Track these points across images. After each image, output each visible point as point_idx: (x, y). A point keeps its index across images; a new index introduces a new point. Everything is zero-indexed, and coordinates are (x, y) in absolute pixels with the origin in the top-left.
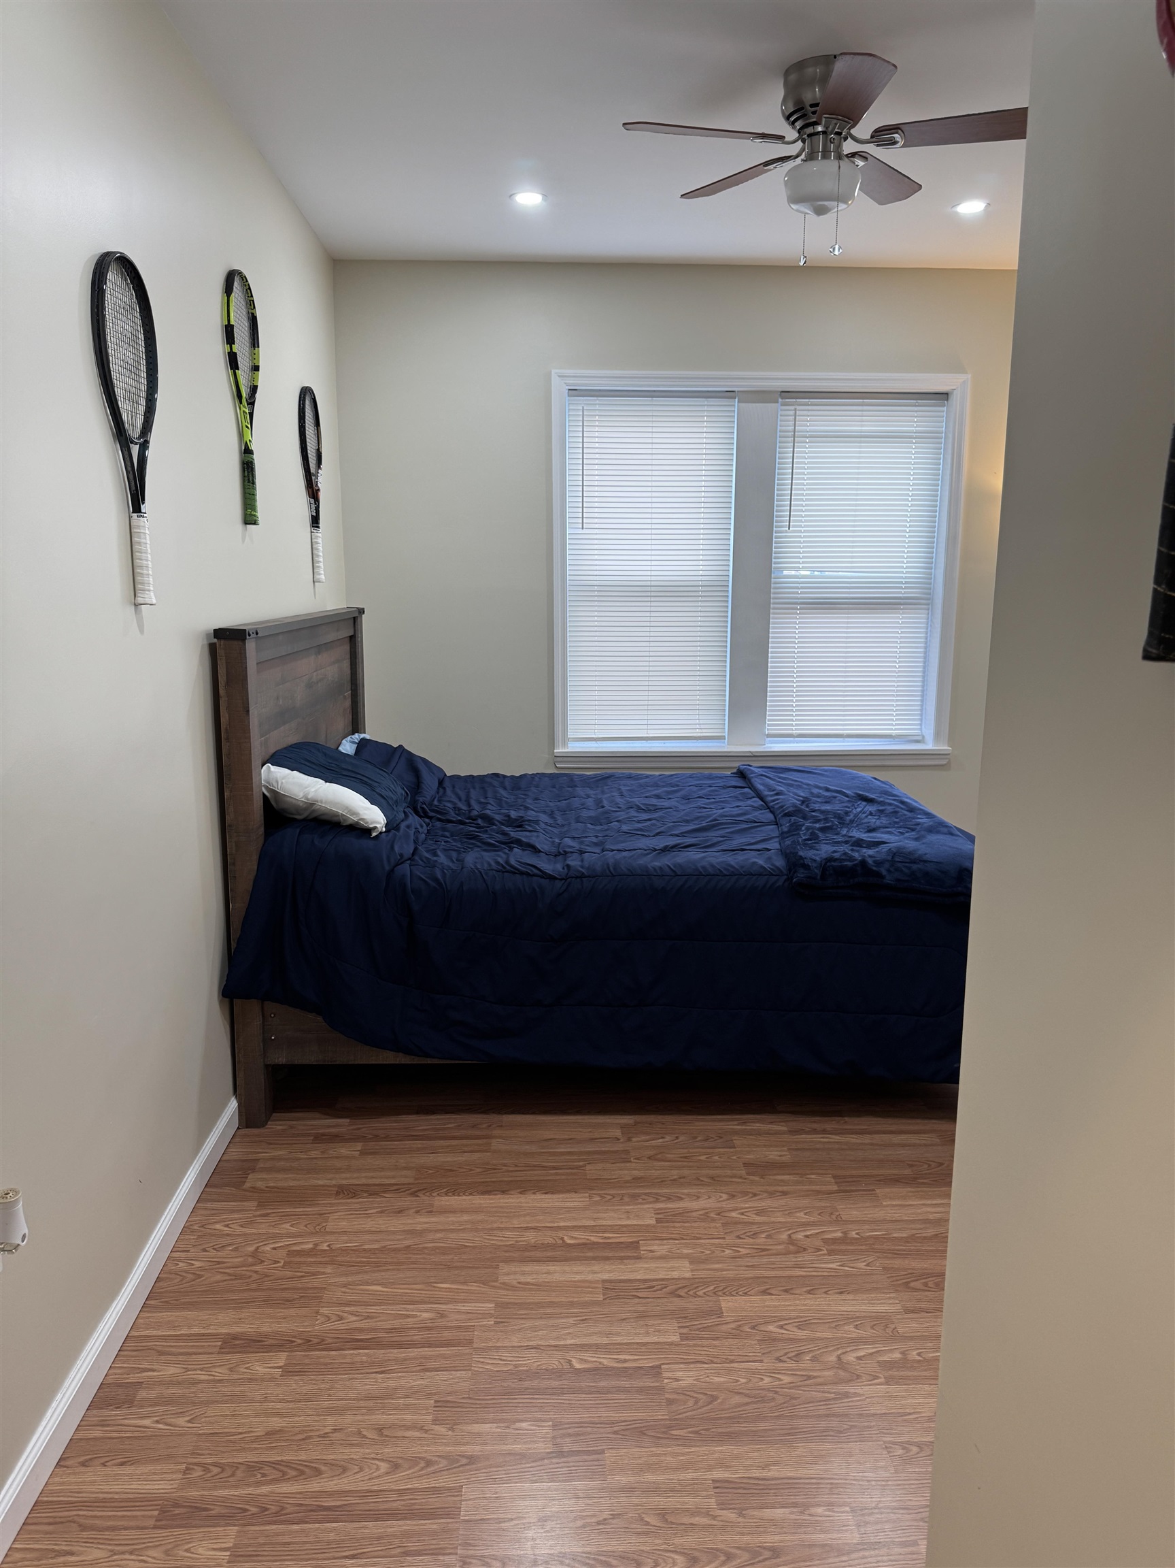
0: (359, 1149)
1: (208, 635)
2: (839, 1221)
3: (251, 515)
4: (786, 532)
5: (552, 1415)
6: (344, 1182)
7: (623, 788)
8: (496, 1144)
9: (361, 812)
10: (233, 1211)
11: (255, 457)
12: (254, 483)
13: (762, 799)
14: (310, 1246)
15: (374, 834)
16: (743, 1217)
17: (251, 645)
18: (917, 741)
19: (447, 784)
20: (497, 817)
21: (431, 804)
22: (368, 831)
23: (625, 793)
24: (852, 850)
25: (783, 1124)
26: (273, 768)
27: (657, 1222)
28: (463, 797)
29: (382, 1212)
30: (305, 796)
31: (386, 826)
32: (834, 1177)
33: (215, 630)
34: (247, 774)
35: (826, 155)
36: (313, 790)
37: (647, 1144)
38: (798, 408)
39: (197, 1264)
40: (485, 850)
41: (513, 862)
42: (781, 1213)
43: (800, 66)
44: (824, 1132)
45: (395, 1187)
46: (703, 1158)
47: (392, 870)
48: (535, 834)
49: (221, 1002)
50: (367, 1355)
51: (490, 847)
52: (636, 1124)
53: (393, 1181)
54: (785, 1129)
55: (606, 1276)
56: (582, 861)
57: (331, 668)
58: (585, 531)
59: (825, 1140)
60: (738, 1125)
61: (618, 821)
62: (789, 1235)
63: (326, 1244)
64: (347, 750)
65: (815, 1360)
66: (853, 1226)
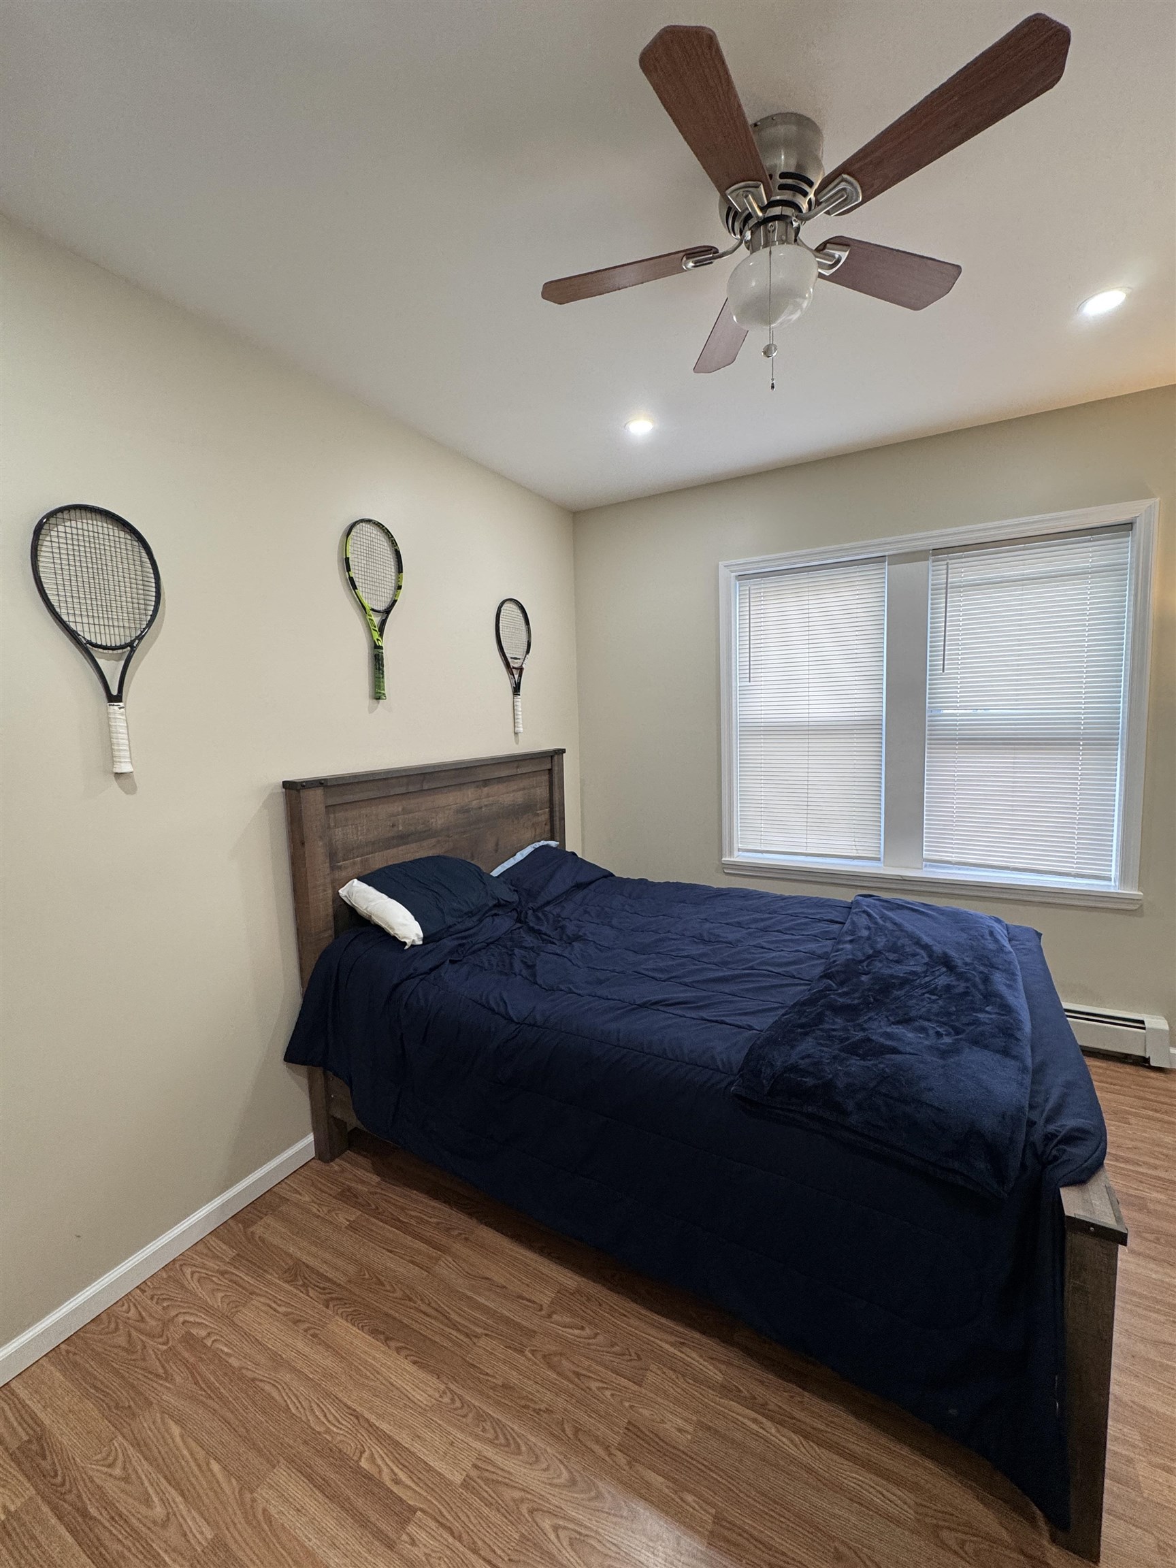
0: (353, 1219)
3: (379, 693)
4: (941, 674)
6: (304, 1258)
8: (442, 1264)
9: (397, 928)
10: (214, 1257)
11: (384, 651)
12: (381, 670)
13: (835, 943)
14: (204, 1333)
15: (407, 947)
18: (1098, 881)
22: (404, 943)
24: (838, 1058)
25: (723, 1367)
26: (358, 884)
27: (461, 1485)
29: (288, 1315)
30: (366, 909)
31: (424, 939)
33: (284, 782)
34: (305, 889)
37: (560, 1330)
38: (950, 562)
39: (132, 1313)
44: (762, 1409)
45: (326, 1285)
46: (595, 1385)
53: (332, 1275)
54: (719, 1377)
56: (556, 1003)
59: (754, 1427)
60: (672, 1344)
61: (657, 953)
63: (214, 1338)
64: (522, 855)
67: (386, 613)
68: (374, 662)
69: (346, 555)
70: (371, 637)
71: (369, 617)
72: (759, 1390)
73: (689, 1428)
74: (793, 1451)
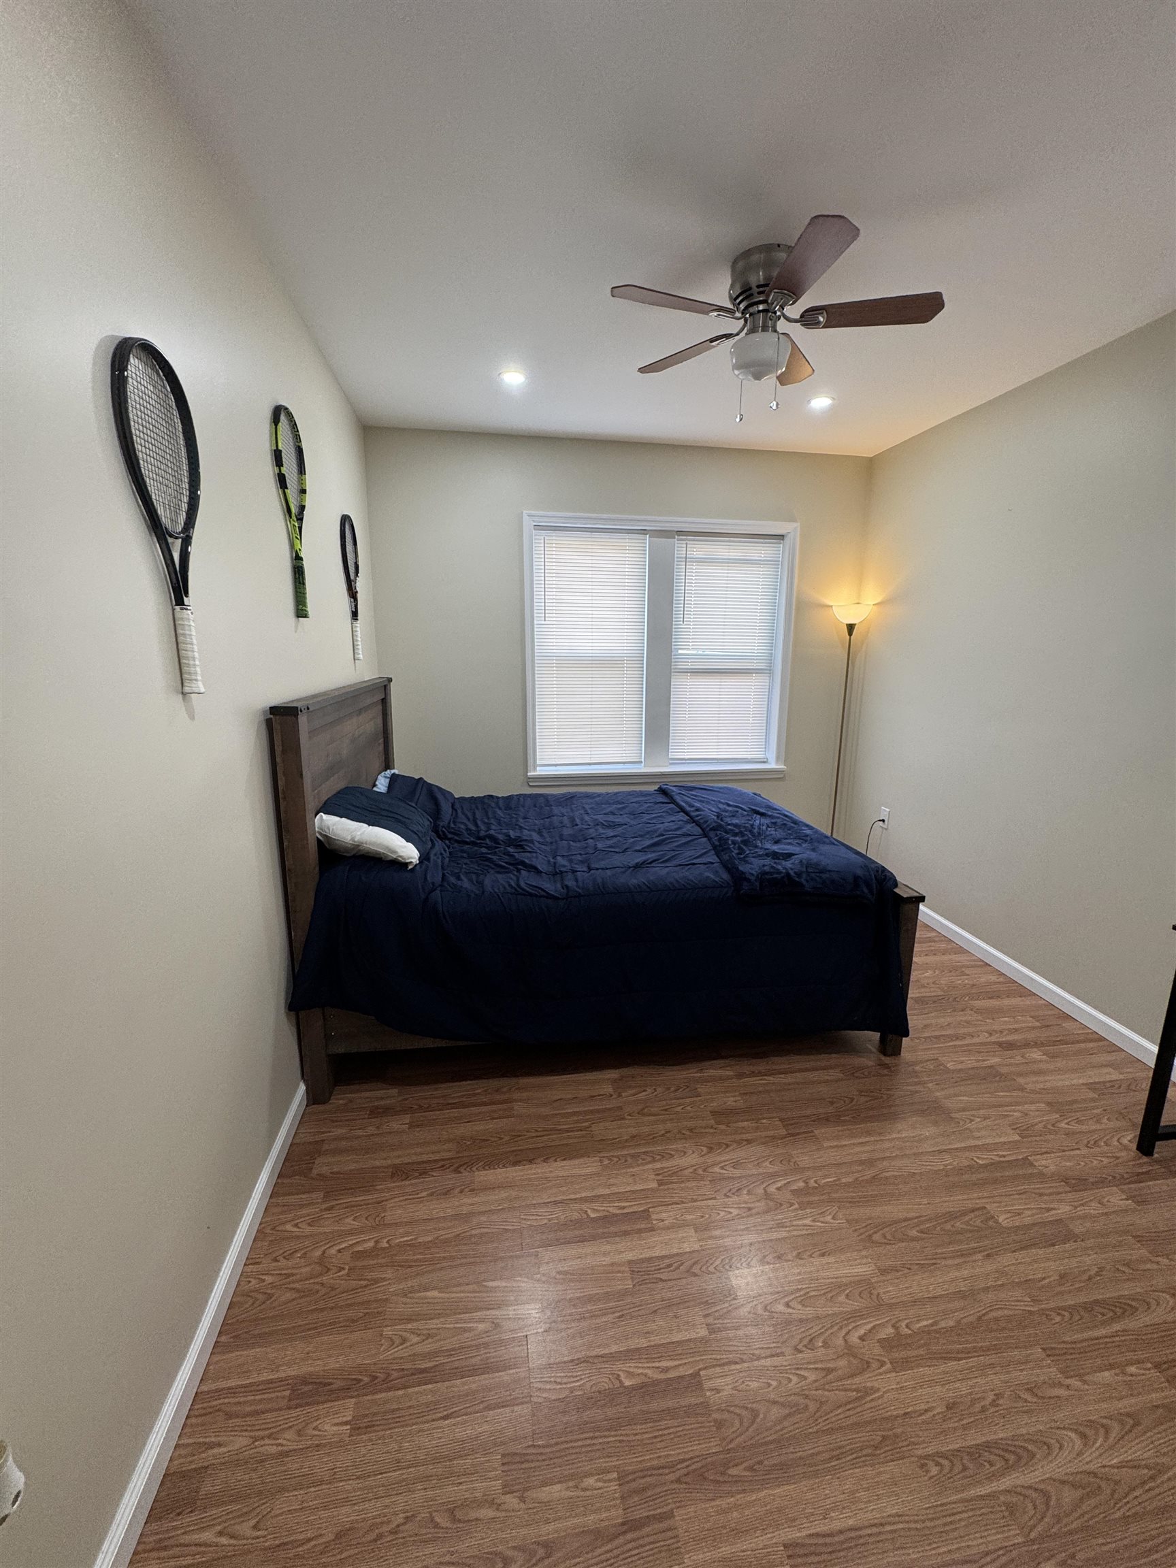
0: (408, 1121)
1: (264, 712)
2: (797, 1169)
3: (302, 610)
4: (680, 625)
5: (614, 1462)
6: (398, 1161)
7: (587, 807)
8: (519, 1108)
9: (399, 851)
10: (302, 1206)
11: (304, 563)
12: (304, 584)
13: (687, 813)
14: (371, 1244)
15: (410, 867)
16: (724, 1172)
17: (303, 719)
18: (764, 762)
19: (457, 806)
20: (501, 837)
21: (449, 827)
22: (406, 864)
23: (589, 812)
24: (775, 863)
25: (728, 1068)
26: (325, 816)
27: (659, 1185)
28: (471, 817)
29: (432, 1194)
30: (353, 839)
31: (419, 858)
32: (782, 1120)
33: (271, 708)
34: (302, 824)
35: (765, 329)
36: (359, 833)
37: (634, 1098)
38: (688, 542)
39: (269, 1279)
40: (499, 873)
41: (522, 884)
42: (752, 1164)
43: (747, 254)
44: (760, 1074)
45: (441, 1164)
46: (679, 1109)
47: (427, 898)
48: (534, 855)
49: (288, 1015)
50: (432, 1392)
51: (501, 869)
52: (622, 1078)
53: (437, 1157)
54: (731, 1073)
55: (630, 1256)
56: (577, 880)
57: (368, 724)
58: (546, 622)
59: (763, 1082)
60: (697, 1073)
61: (592, 838)
62: (764, 1189)
63: (386, 1240)
64: (382, 785)
65: (826, 1345)
66: (809, 1173)
67: (300, 519)
68: (295, 574)
69: (277, 446)
70: (292, 545)
71: (292, 522)
72: (752, 1068)
73: (739, 1098)
74: (784, 1081)
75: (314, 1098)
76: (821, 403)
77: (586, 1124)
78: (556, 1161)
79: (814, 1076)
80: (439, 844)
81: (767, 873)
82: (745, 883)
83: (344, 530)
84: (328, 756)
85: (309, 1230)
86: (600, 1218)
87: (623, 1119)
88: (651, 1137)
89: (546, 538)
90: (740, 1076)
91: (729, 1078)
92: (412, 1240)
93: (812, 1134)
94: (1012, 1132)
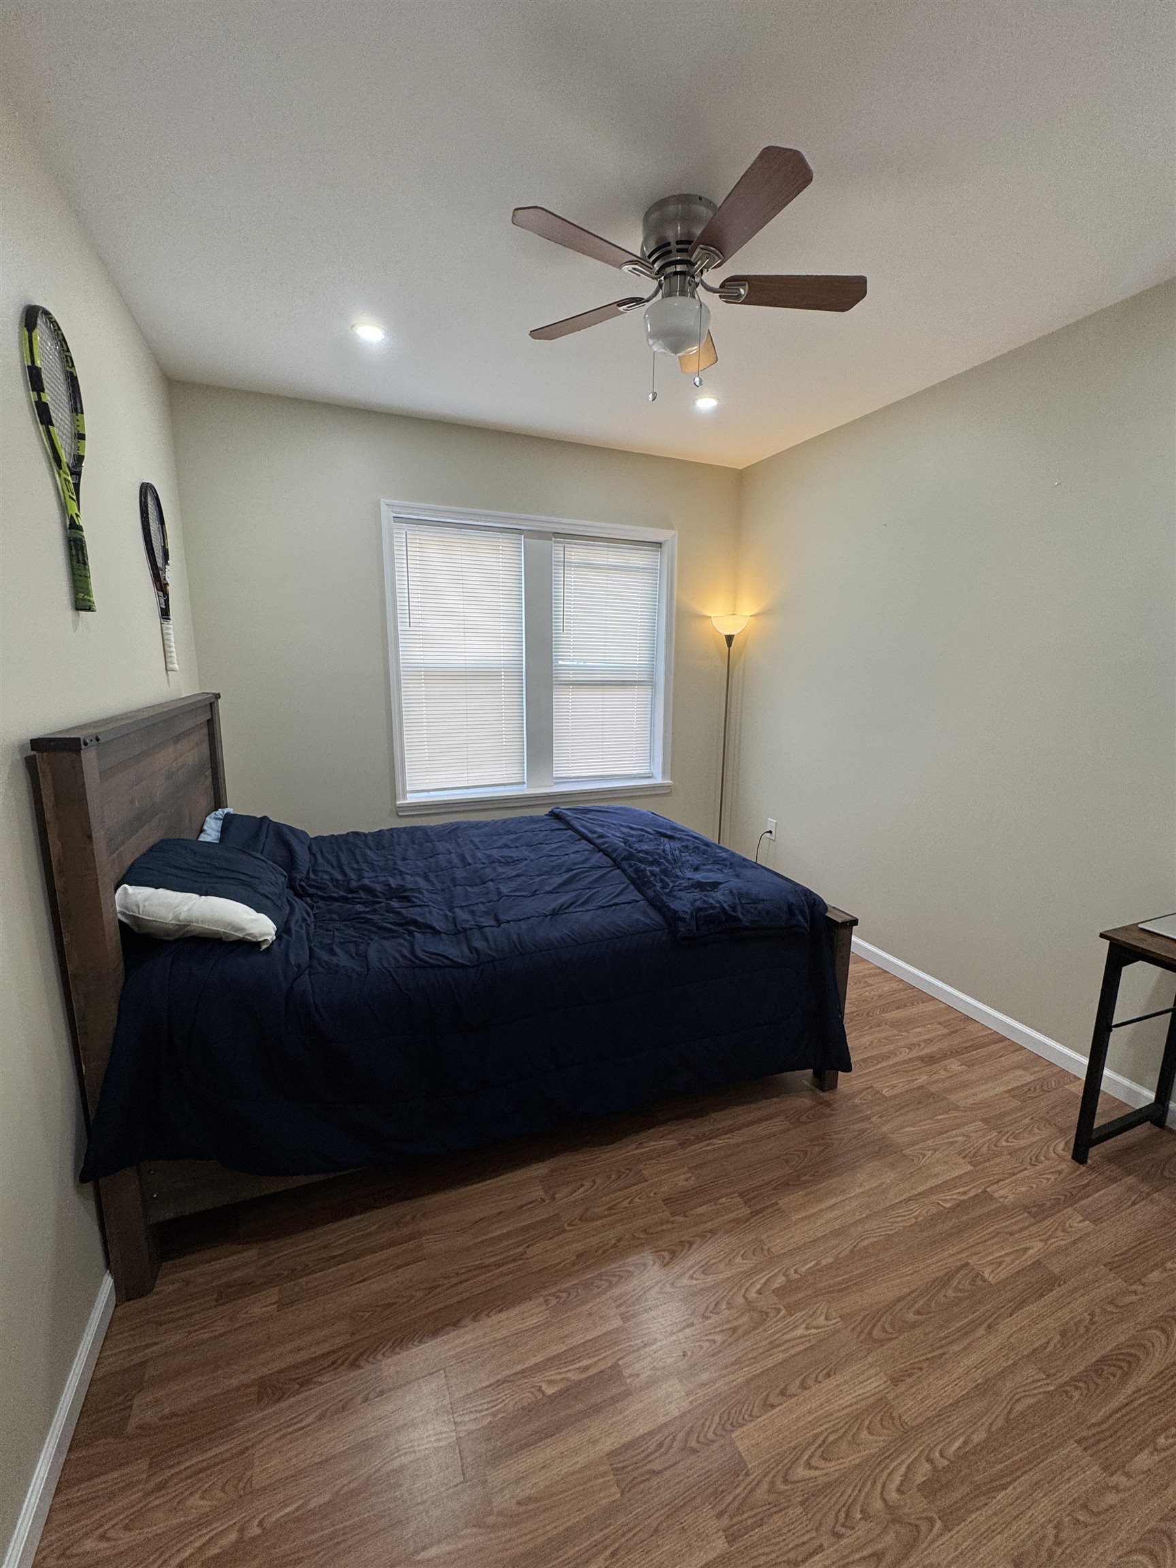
0: (275, 1299)
1: (22, 747)
2: (773, 1259)
3: (83, 600)
4: (560, 633)
6: (265, 1371)
7: (475, 840)
8: (429, 1244)
9: (247, 927)
10: (112, 1496)
11: (84, 534)
12: (85, 564)
13: (590, 841)
14: (233, 1536)
15: (264, 947)
17: (89, 757)
18: (649, 777)
19: (315, 848)
20: (378, 887)
21: (308, 878)
22: (258, 944)
23: (480, 845)
24: (705, 896)
25: (669, 1136)
26: (131, 889)
28: (335, 863)
29: (321, 1417)
30: (176, 918)
31: (277, 933)
32: (741, 1195)
33: (33, 741)
34: (93, 903)
35: (683, 293)
36: (186, 908)
37: (571, 1199)
38: (566, 545)
40: (385, 938)
41: (420, 954)
42: (723, 1263)
43: (661, 204)
44: (705, 1137)
45: (331, 1359)
46: (626, 1203)
47: (291, 987)
48: (427, 909)
49: (79, 1192)
51: (388, 933)
52: (552, 1171)
53: (325, 1348)
54: (674, 1142)
56: (487, 940)
57: (191, 753)
58: (411, 629)
59: (709, 1148)
60: (636, 1149)
61: (492, 880)
62: (744, 1296)
63: (256, 1522)
64: (212, 831)
65: (866, 1517)
66: (787, 1262)
67: (76, 474)
68: (70, 548)
69: (33, 361)
70: (64, 508)
71: (64, 475)
72: (694, 1131)
73: (689, 1175)
74: (732, 1142)
75: (126, 1292)
76: (706, 403)
77: (520, 1249)
78: (488, 1316)
79: (759, 1130)
80: (299, 904)
81: (700, 910)
82: (680, 924)
83: (146, 502)
84: (132, 802)
85: (127, 1539)
86: (561, 1393)
87: (565, 1231)
88: (600, 1252)
89: (408, 532)
90: (684, 1144)
91: (672, 1150)
92: (298, 1509)
93: (776, 1207)
94: (963, 1161)
